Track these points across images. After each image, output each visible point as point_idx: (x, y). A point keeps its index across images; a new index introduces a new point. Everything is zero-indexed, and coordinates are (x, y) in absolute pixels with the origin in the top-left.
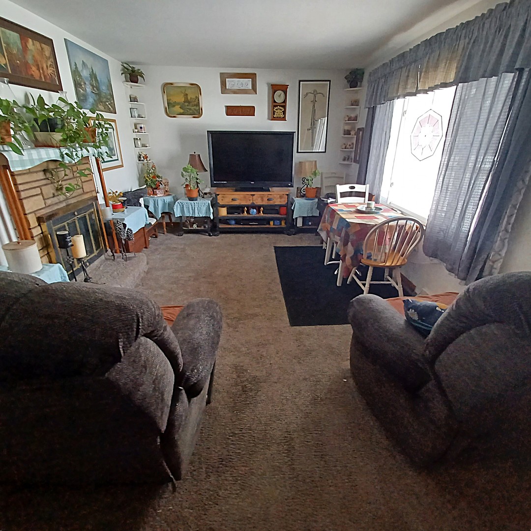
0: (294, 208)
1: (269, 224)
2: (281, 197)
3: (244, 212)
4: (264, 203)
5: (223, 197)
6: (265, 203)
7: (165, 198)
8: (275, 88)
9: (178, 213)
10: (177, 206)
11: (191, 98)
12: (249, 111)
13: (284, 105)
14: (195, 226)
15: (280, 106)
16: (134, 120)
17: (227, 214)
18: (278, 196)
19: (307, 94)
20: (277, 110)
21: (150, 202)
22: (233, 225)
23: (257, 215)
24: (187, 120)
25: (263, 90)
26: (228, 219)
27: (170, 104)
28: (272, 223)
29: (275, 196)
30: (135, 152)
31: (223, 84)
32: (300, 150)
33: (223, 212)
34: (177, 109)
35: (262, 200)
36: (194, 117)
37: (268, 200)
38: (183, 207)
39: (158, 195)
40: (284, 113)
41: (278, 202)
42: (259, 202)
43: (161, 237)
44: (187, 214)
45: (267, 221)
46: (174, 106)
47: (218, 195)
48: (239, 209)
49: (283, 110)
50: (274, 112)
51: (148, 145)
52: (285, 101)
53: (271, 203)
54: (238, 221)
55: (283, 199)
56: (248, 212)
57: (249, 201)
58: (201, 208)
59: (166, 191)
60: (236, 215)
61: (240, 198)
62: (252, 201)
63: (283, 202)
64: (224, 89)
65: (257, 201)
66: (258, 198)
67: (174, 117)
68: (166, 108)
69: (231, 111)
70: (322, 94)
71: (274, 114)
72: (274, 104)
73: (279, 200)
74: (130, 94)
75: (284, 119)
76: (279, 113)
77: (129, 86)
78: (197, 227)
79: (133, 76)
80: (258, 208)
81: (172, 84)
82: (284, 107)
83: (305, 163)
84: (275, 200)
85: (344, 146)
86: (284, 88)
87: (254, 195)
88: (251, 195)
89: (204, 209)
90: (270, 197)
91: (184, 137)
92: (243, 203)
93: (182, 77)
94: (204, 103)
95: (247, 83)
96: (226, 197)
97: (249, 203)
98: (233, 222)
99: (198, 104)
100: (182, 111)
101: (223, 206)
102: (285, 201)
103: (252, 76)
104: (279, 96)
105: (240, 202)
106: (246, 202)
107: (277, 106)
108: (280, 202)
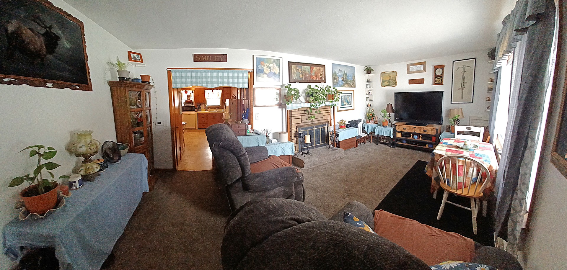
0: (440, 138)
1: (425, 146)
2: (432, 130)
3: (410, 137)
4: (421, 133)
5: (399, 127)
7: (373, 125)
8: (436, 68)
9: (376, 133)
10: (377, 129)
11: (392, 78)
12: (422, 81)
13: (441, 76)
14: (385, 141)
15: (439, 77)
16: (368, 89)
17: (402, 136)
18: (430, 129)
19: (458, 68)
20: (438, 79)
21: (366, 126)
22: (405, 143)
23: (418, 139)
24: (390, 88)
25: (430, 70)
26: (402, 140)
27: (383, 81)
28: (427, 145)
29: (428, 129)
30: (365, 103)
31: (408, 69)
32: (453, 101)
33: (399, 135)
34: (386, 83)
35: (420, 131)
36: (393, 86)
37: (423, 131)
38: (379, 130)
39: (371, 123)
40: (442, 80)
41: (430, 133)
42: (418, 132)
43: (368, 143)
44: (380, 134)
45: (424, 144)
46: (384, 82)
47: (396, 125)
48: (408, 134)
49: (441, 79)
50: (435, 80)
51: (372, 100)
52: (442, 74)
53: (426, 133)
54: (408, 141)
55: (433, 132)
56: (413, 137)
58: (387, 132)
59: (376, 121)
60: (406, 138)
61: (409, 128)
62: (414, 131)
63: (434, 133)
64: (408, 72)
66: (418, 129)
67: (384, 87)
68: (381, 83)
69: (411, 82)
70: (470, 67)
71: (435, 81)
72: (436, 76)
73: (431, 132)
74: (368, 78)
75: (441, 84)
76: (438, 81)
77: (368, 76)
78: (386, 141)
79: (369, 71)
80: (418, 135)
81: (384, 72)
82: (442, 77)
83: (454, 110)
84: (428, 131)
85: (488, 99)
86: (442, 67)
87: (415, 127)
88: (414, 127)
89: (389, 132)
90: (425, 129)
91: (387, 95)
92: (409, 131)
93: (388, 68)
94: (398, 80)
95: (421, 67)
97: (413, 132)
99: (395, 80)
100: (388, 84)
101: (399, 132)
103: (424, 63)
104: (439, 71)
105: (408, 130)
106: (411, 131)
107: (437, 77)
108: (431, 133)
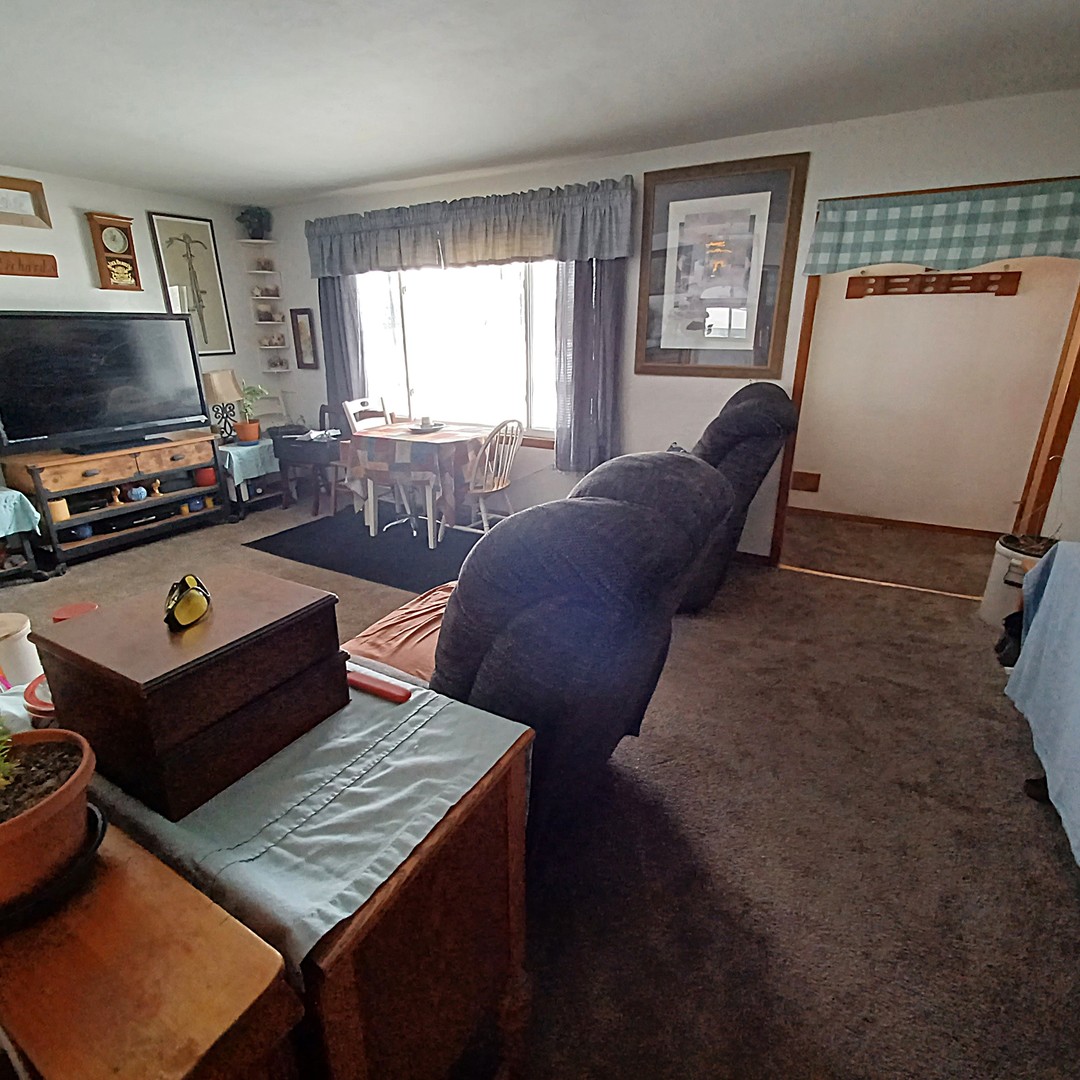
0: (230, 465)
1: (179, 512)
2: (199, 449)
3: (113, 501)
5: (56, 473)
6: (167, 466)
8: (96, 220)
13: (129, 259)
15: (120, 260)
17: (71, 514)
18: (193, 447)
19: (171, 240)
20: (116, 267)
22: (92, 539)
26: (74, 528)
28: (185, 508)
29: (186, 447)
35: (160, 462)
37: (173, 459)
40: (134, 274)
41: (194, 460)
42: (150, 468)
45: (174, 507)
47: (42, 469)
48: (103, 494)
49: (130, 268)
50: (110, 271)
52: (130, 250)
53: (181, 464)
54: (99, 527)
55: (203, 453)
56: (124, 497)
57: (127, 471)
60: (93, 512)
61: (106, 467)
62: (135, 470)
65: (147, 467)
66: (147, 459)
71: (111, 275)
72: (106, 255)
73: (197, 455)
75: (137, 287)
76: (122, 274)
80: (149, 483)
82: (133, 263)
84: (186, 457)
86: (121, 224)
87: (135, 454)
88: (131, 455)
89: (6, 514)
90: (176, 452)
92: (115, 477)
96: (65, 472)
97: (129, 474)
98: (88, 531)
101: (57, 497)
102: (208, 455)
103: (32, 188)
104: (114, 239)
105: (106, 476)
106: (122, 474)
107: (114, 259)
108: (200, 458)
